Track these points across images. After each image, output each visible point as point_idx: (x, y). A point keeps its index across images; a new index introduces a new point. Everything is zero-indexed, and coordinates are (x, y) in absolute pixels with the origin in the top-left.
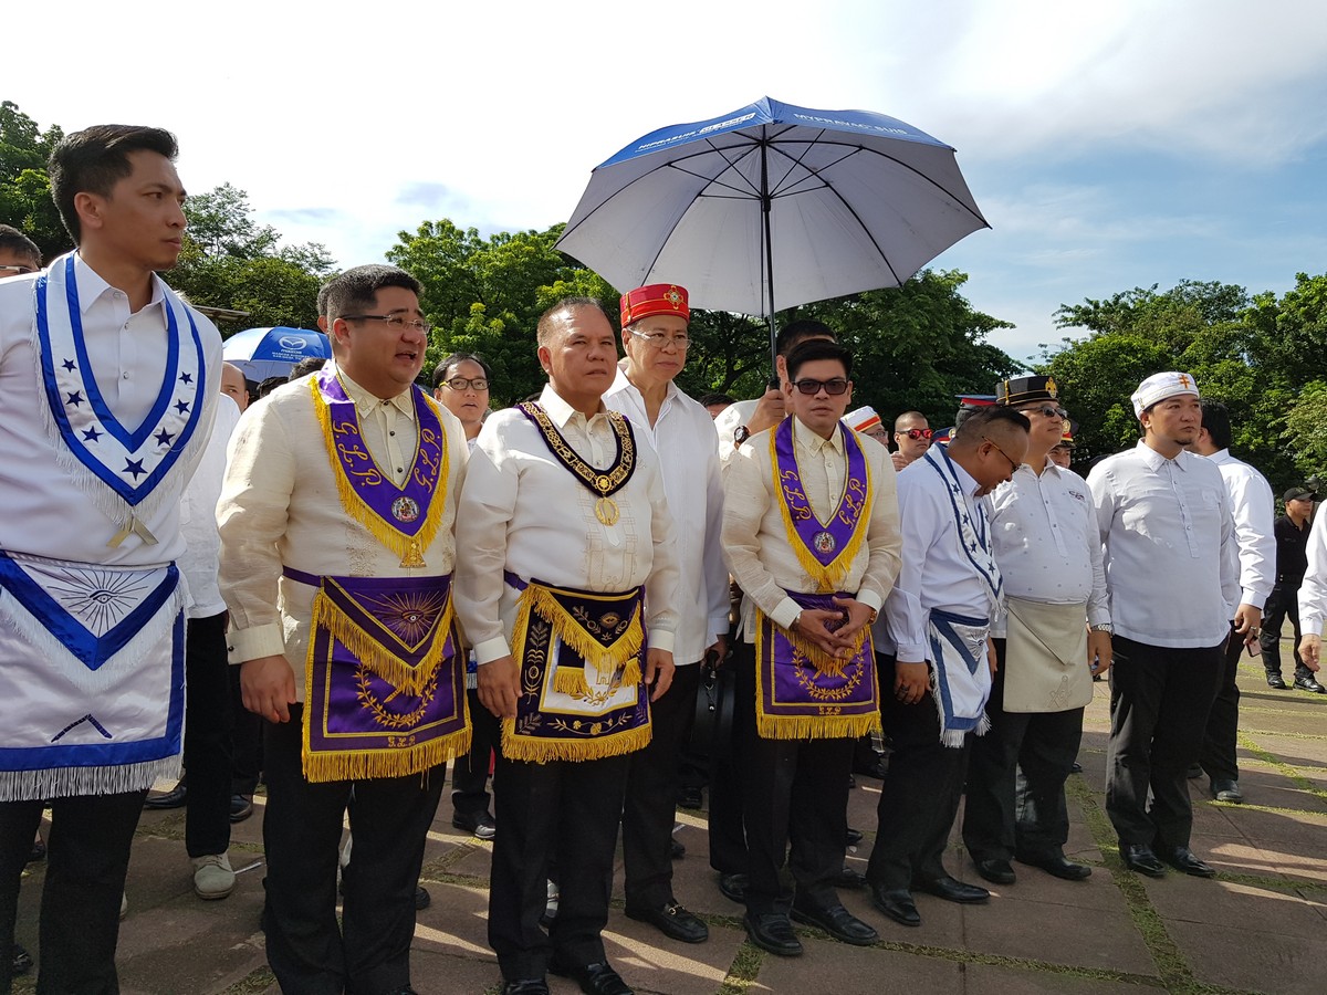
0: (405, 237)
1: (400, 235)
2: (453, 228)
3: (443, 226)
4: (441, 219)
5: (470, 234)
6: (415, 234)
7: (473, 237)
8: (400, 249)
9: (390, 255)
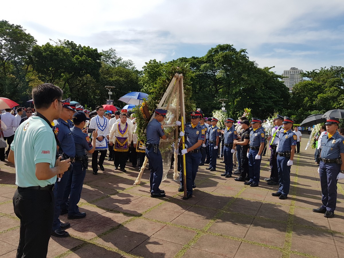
0: (146, 63)
1: (145, 63)
2: (156, 61)
3: (154, 61)
4: (153, 59)
5: (159, 62)
6: (148, 63)
7: (160, 63)
8: (145, 67)
9: (143, 68)
